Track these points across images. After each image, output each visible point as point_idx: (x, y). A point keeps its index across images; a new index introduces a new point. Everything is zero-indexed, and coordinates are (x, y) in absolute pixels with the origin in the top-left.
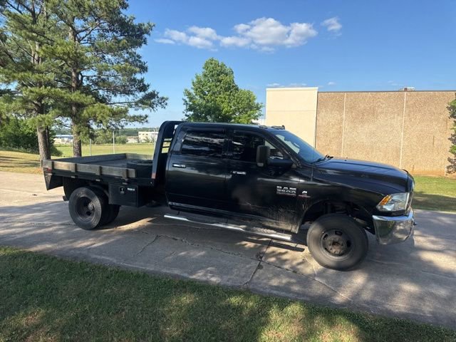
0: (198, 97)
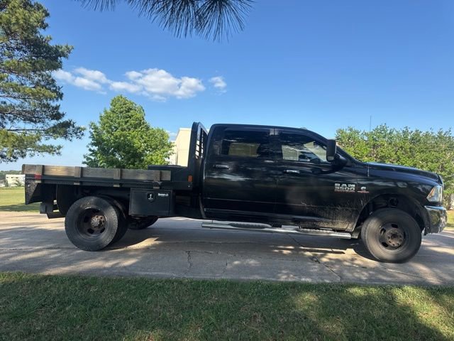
0: (105, 132)
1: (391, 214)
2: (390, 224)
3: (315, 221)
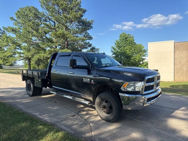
1: (103, 95)
2: (105, 101)
3: (81, 95)
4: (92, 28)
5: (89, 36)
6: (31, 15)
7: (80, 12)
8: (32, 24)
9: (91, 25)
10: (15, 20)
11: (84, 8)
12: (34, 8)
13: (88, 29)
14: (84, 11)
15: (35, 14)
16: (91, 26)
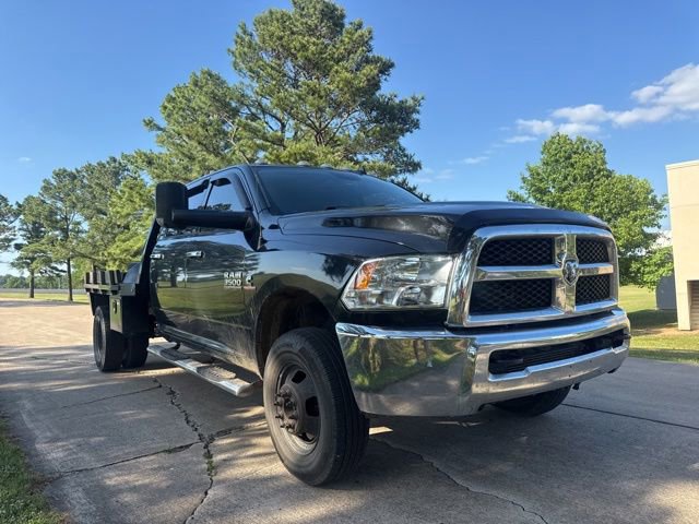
0: (531, 200)
2: (293, 372)
4: (416, 125)
5: (406, 156)
6: (201, 100)
7: (368, 70)
8: (200, 129)
9: (415, 116)
10: (160, 129)
11: (385, 57)
12: (210, 75)
13: (402, 132)
14: (386, 68)
15: (214, 97)
16: (413, 121)
